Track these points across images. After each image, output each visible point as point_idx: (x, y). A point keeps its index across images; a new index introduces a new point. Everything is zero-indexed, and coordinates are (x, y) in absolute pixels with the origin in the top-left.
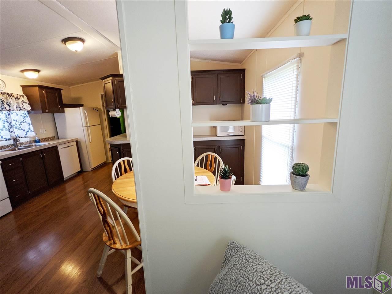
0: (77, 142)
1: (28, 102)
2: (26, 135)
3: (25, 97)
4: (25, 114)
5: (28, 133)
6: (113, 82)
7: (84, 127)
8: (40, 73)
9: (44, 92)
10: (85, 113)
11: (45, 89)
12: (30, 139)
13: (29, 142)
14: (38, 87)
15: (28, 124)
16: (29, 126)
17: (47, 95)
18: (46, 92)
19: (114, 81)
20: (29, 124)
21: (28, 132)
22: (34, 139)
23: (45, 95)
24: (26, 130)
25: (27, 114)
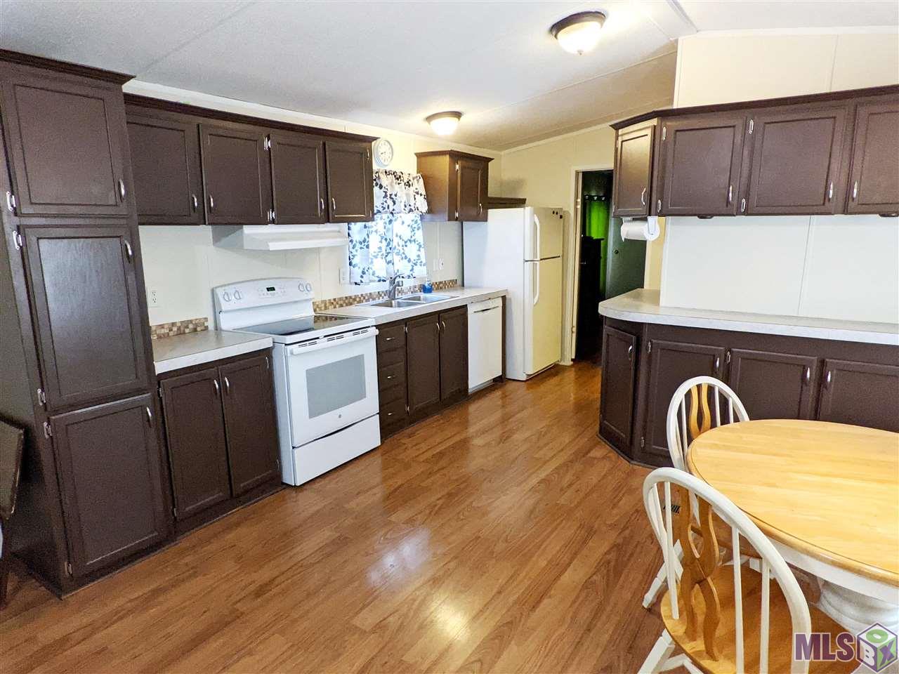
0: (504, 298)
1: (424, 193)
2: (411, 272)
3: (421, 180)
4: (416, 222)
5: (415, 267)
6: (658, 136)
7: (527, 261)
8: (461, 118)
9: (457, 167)
10: (535, 222)
11: (463, 160)
12: (414, 283)
13: (412, 290)
14: (450, 156)
15: (418, 246)
16: (419, 250)
17: (462, 174)
18: (463, 168)
19: (661, 130)
20: (420, 246)
21: (416, 264)
22: (423, 283)
23: (459, 175)
24: (412, 260)
25: (419, 222)
